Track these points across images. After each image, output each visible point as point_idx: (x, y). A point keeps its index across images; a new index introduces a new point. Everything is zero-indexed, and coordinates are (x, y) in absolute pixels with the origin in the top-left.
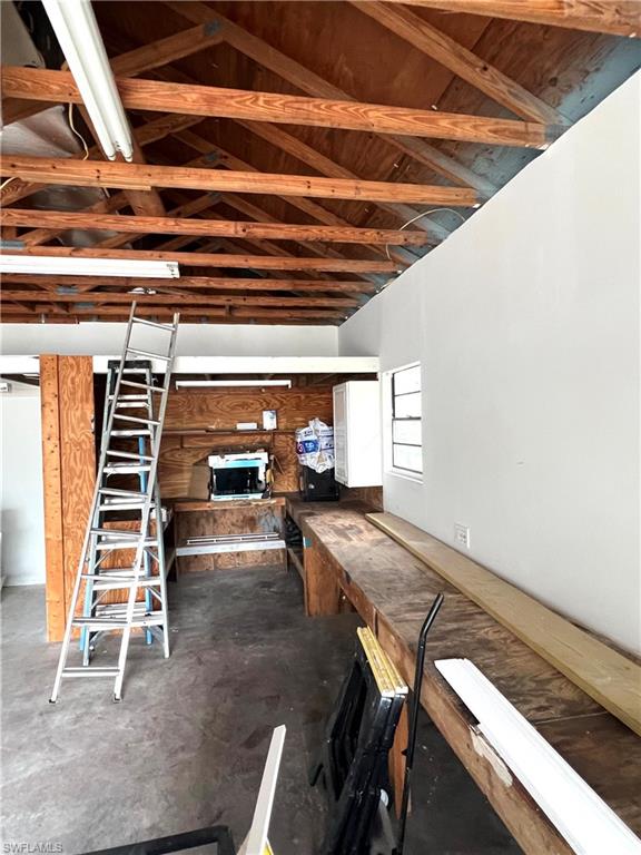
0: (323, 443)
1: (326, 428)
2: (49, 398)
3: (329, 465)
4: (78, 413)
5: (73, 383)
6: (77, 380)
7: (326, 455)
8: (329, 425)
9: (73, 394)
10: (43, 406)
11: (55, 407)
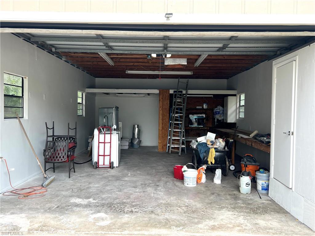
0: (221, 112)
1: (222, 108)
2: (161, 99)
3: (222, 118)
4: (166, 102)
5: (165, 95)
6: (166, 95)
7: (222, 115)
8: (223, 108)
9: (165, 98)
10: (159, 100)
11: (162, 101)
